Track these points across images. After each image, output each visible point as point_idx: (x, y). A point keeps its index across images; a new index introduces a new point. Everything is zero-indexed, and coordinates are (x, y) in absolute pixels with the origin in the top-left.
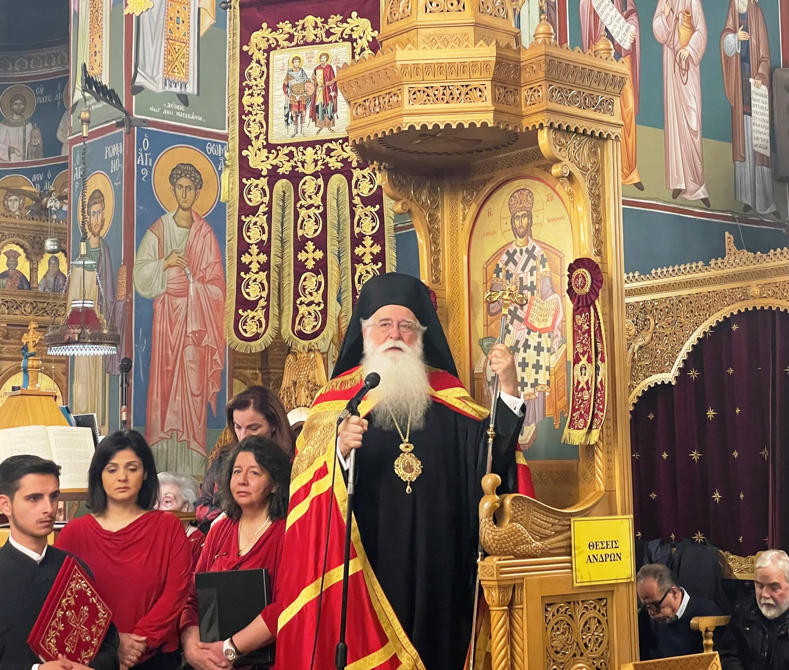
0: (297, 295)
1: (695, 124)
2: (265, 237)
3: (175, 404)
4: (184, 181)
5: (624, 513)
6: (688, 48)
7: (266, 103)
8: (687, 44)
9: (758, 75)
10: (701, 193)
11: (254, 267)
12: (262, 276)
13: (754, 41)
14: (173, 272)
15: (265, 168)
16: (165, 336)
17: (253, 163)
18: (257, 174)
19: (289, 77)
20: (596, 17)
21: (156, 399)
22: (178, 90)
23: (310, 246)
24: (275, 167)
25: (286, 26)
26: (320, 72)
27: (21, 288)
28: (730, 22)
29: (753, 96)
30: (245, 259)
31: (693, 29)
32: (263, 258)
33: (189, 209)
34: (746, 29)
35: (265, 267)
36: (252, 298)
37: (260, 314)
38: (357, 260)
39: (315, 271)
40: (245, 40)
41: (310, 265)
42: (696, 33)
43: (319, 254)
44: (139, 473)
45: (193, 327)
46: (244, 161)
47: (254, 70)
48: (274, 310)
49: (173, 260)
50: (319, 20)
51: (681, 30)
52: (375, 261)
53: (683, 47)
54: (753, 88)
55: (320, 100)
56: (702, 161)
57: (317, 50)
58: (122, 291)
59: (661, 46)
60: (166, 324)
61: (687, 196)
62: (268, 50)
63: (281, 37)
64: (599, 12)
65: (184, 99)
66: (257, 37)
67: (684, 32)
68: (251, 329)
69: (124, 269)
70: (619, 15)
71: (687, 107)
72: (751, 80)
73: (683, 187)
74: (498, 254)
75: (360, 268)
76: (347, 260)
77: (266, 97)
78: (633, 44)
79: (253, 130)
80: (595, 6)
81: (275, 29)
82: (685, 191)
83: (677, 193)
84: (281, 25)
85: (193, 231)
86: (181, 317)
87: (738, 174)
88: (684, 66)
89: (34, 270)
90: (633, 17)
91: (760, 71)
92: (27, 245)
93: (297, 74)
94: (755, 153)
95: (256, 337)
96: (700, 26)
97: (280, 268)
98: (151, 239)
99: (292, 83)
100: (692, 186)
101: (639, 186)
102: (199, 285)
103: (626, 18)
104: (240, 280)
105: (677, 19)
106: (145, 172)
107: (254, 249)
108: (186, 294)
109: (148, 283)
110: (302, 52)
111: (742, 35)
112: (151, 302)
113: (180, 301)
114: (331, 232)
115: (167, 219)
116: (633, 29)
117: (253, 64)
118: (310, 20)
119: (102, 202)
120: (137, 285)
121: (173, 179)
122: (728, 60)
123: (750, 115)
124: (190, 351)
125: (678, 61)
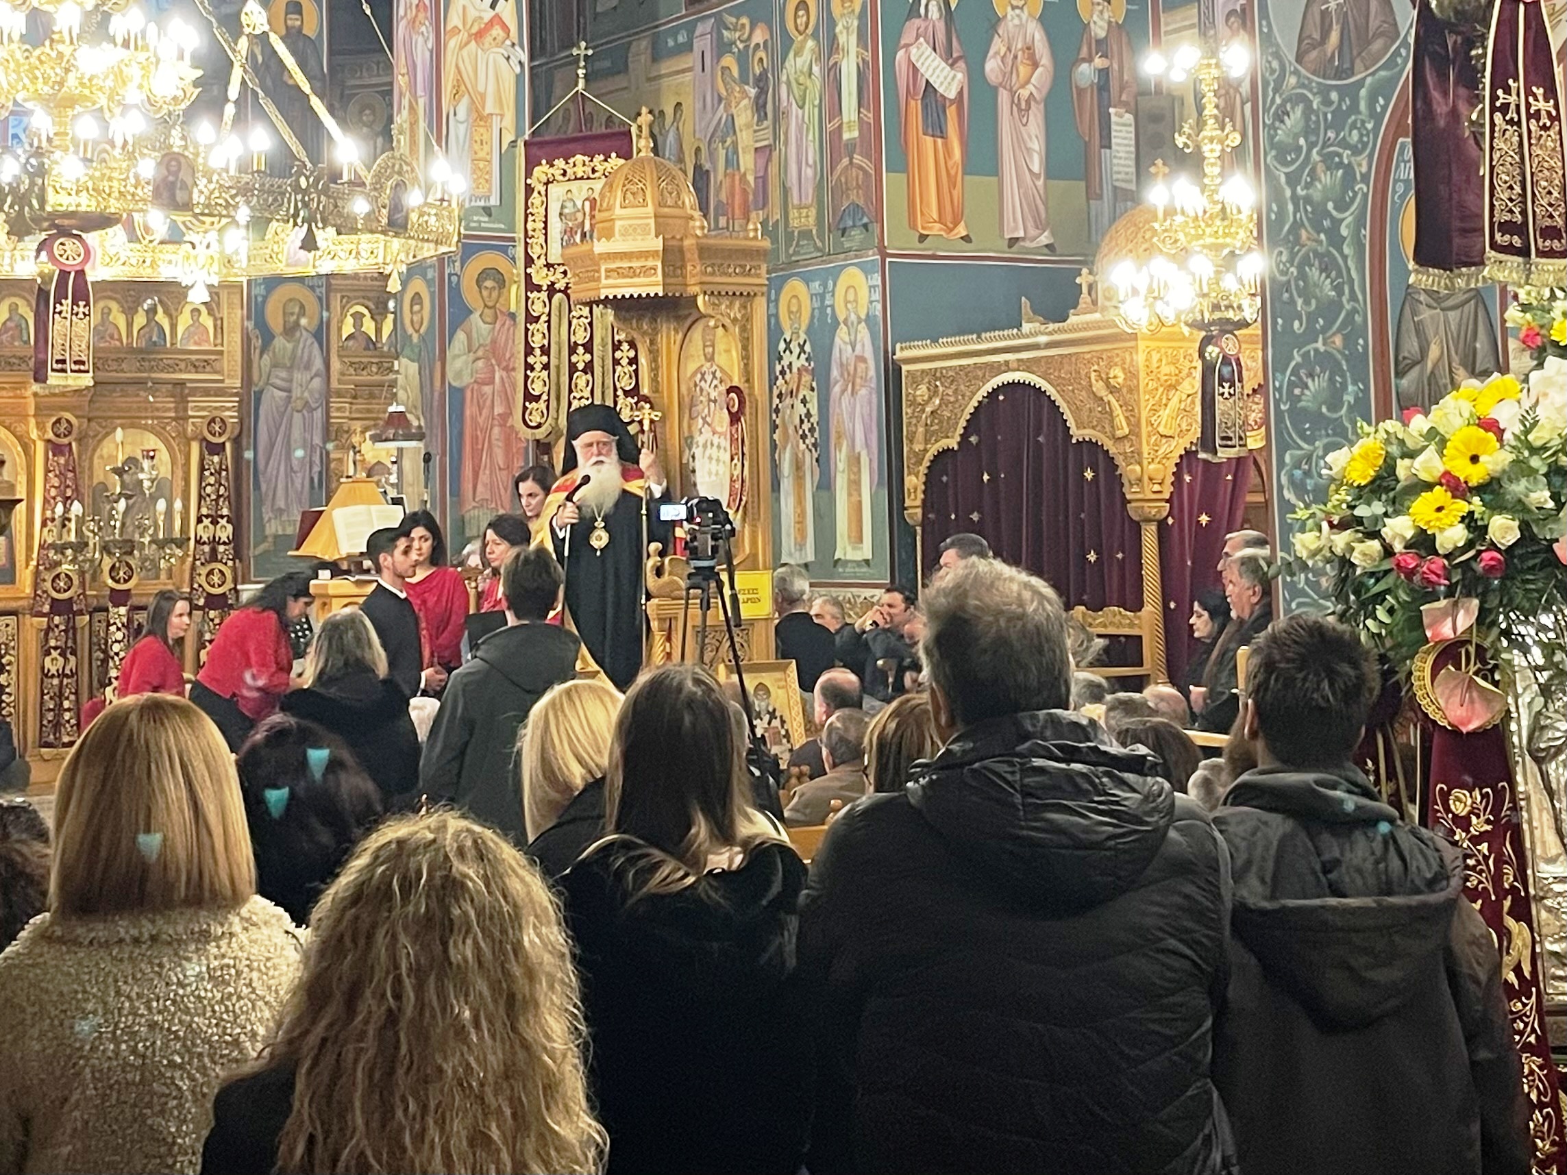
0: (570, 391)
1: (1036, 167)
2: (546, 342)
3: (484, 477)
4: (489, 284)
5: (765, 568)
6: (1030, 87)
7: (545, 228)
8: (1028, 82)
9: (1120, 104)
10: (1045, 239)
11: (538, 367)
12: (545, 373)
13: (1116, 66)
14: (480, 363)
15: (545, 284)
16: (474, 419)
17: (536, 280)
18: (538, 288)
19: (563, 207)
20: (915, 70)
21: (468, 471)
22: (482, 204)
23: (581, 350)
24: (553, 284)
25: (560, 163)
26: (587, 204)
27: (367, 348)
28: (1085, 50)
29: (1113, 127)
30: (531, 360)
31: (1035, 65)
32: (545, 359)
33: (494, 307)
34: (1105, 56)
35: (546, 367)
36: (536, 393)
37: (542, 405)
38: (616, 362)
39: (584, 371)
40: (529, 174)
41: (581, 366)
42: (1040, 70)
43: (588, 357)
44: (429, 542)
45: (498, 410)
46: (528, 277)
47: (536, 199)
48: (553, 403)
49: (480, 353)
50: (587, 159)
51: (1021, 69)
52: (630, 364)
53: (1023, 86)
54: (1114, 119)
55: (587, 228)
56: (1045, 204)
57: (585, 184)
58: (437, 383)
59: (995, 90)
60: (475, 409)
61: (1027, 244)
62: (547, 183)
63: (558, 173)
64: (918, 65)
65: (487, 211)
66: (541, 171)
67: (1023, 70)
68: (535, 419)
69: (438, 364)
70: (943, 64)
71: (1028, 149)
72: (1112, 110)
73: (1021, 234)
74: (694, 374)
75: (619, 368)
76: (609, 362)
77: (546, 223)
78: (961, 93)
79: (535, 252)
80: (913, 59)
81: (552, 166)
82: (1023, 239)
83: (1013, 241)
84: (556, 162)
85: (498, 325)
86: (488, 403)
87: (1093, 213)
88: (1023, 106)
89: (378, 331)
90: (961, 64)
91: (1124, 98)
92: (372, 306)
93: (569, 204)
94: (1115, 188)
95: (539, 426)
96: (1045, 60)
97: (558, 367)
98: (460, 336)
99: (566, 211)
100: (1032, 232)
101: (966, 239)
102: (504, 374)
103: (952, 66)
104: (527, 377)
105: (1016, 57)
106: (454, 279)
107: (538, 352)
108: (491, 381)
109: (459, 374)
110: (574, 186)
111: (1099, 62)
112: (461, 391)
113: (487, 389)
114: (597, 341)
115: (475, 317)
116: (960, 76)
117: (535, 194)
118: (579, 158)
119: (421, 304)
120: (450, 376)
121: (479, 282)
122: (1081, 92)
123: (1110, 147)
124: (496, 430)
125: (1015, 102)
